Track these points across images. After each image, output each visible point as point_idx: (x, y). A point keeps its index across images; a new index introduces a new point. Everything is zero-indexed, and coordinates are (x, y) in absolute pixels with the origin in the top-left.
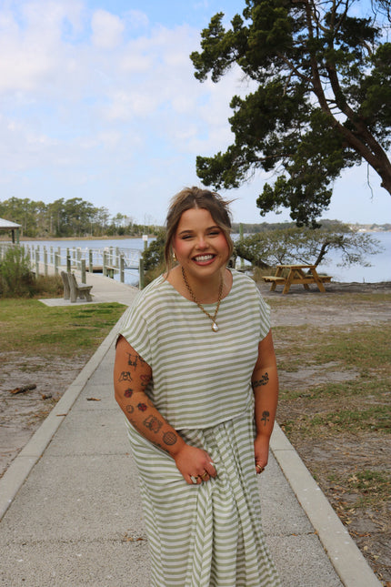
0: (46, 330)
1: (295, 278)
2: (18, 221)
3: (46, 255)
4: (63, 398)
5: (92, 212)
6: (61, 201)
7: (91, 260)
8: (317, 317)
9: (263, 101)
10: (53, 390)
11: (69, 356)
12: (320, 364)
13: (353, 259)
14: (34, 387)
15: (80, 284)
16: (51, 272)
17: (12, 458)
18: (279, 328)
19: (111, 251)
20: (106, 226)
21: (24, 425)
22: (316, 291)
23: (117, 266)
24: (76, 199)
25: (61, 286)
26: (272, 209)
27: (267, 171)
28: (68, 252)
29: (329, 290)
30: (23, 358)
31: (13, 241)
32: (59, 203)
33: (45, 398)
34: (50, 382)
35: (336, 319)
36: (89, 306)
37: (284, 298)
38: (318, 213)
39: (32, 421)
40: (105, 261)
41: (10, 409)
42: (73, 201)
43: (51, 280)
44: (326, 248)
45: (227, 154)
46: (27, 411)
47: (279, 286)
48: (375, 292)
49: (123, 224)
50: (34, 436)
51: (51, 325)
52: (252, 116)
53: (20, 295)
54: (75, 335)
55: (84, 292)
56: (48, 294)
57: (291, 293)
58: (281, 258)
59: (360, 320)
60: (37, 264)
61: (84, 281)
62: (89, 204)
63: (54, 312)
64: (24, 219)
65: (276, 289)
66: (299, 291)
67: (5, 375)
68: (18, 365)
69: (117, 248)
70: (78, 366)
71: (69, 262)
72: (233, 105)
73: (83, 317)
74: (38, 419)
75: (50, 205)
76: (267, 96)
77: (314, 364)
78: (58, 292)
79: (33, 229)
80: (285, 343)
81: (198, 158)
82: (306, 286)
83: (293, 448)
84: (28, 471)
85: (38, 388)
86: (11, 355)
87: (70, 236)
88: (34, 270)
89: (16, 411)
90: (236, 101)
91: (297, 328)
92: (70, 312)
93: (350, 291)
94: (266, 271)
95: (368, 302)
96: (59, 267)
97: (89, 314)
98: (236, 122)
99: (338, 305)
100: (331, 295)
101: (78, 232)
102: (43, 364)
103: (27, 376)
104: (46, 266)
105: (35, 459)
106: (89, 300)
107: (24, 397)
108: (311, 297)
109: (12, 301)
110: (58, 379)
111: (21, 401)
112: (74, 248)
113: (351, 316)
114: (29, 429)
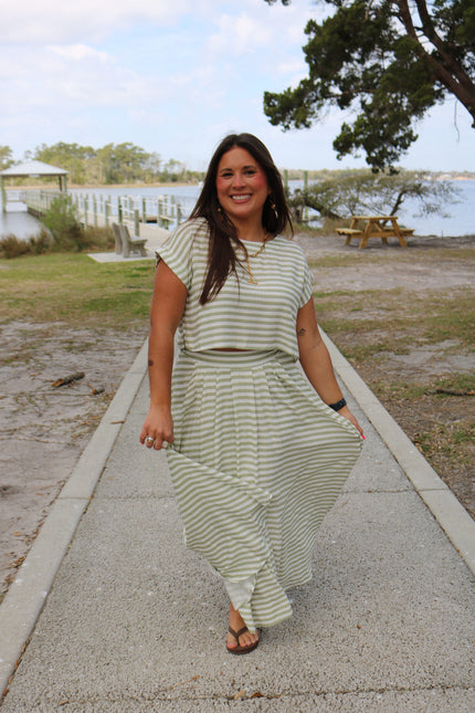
0: (96, 294)
1: (373, 231)
2: (65, 168)
3: (95, 204)
4: (119, 393)
5: (144, 158)
6: (111, 145)
7: (144, 210)
8: (406, 277)
9: (343, 26)
10: (106, 379)
11: (123, 329)
12: (434, 343)
13: (430, 209)
14: (81, 376)
15: (134, 238)
16: (101, 223)
17: (51, 498)
18: (368, 292)
19: (166, 200)
20: (158, 172)
21: (68, 439)
22: (396, 246)
23: (172, 216)
24: (127, 144)
25: (110, 239)
26: (349, 152)
27: (342, 108)
28: (119, 201)
29: (411, 245)
30: (69, 331)
31: (61, 189)
32: (108, 148)
33: (96, 393)
34: (101, 367)
35: (430, 280)
36: (143, 262)
37: (362, 253)
38: (396, 157)
39: (78, 431)
40: (160, 211)
41: (51, 411)
42: (123, 146)
43: (100, 231)
44: (403, 197)
45: (299, 90)
46: (72, 414)
47: (354, 241)
48: (462, 247)
49: (176, 170)
50: (83, 459)
51: (102, 286)
52: (329, 44)
53: (68, 249)
54: (129, 300)
55: (139, 246)
56: (97, 248)
57: (369, 248)
58: (352, 208)
59: (459, 282)
60: (86, 214)
61: (137, 233)
62: (141, 150)
63: (105, 269)
64: (72, 166)
65: (352, 243)
66: (377, 246)
67: (47, 358)
68: (62, 342)
69: (173, 197)
70: (135, 344)
71: (120, 212)
72: (308, 31)
73: (137, 276)
74: (87, 428)
75: (100, 150)
76: (348, 20)
77: (426, 343)
78: (109, 245)
79: (81, 175)
80: (382, 312)
81: (266, 93)
82: (384, 240)
83: (445, 486)
84: (72, 529)
85: (87, 376)
86: (55, 327)
87: (121, 183)
88: (83, 221)
89: (59, 414)
90: (311, 26)
91: (388, 292)
92: (123, 269)
93: (434, 246)
94: (336, 222)
95: (457, 259)
96: (110, 218)
97: (145, 273)
98: (311, 51)
99: (425, 262)
100: (415, 250)
101: (129, 179)
102: (93, 341)
103: (73, 358)
104: (96, 217)
105: (83, 504)
106: (144, 255)
107: (70, 391)
108: (392, 253)
109: (59, 256)
110: (111, 363)
111: (65, 398)
112: (126, 196)
113: (445, 276)
114: (75, 445)
